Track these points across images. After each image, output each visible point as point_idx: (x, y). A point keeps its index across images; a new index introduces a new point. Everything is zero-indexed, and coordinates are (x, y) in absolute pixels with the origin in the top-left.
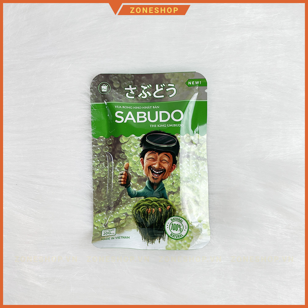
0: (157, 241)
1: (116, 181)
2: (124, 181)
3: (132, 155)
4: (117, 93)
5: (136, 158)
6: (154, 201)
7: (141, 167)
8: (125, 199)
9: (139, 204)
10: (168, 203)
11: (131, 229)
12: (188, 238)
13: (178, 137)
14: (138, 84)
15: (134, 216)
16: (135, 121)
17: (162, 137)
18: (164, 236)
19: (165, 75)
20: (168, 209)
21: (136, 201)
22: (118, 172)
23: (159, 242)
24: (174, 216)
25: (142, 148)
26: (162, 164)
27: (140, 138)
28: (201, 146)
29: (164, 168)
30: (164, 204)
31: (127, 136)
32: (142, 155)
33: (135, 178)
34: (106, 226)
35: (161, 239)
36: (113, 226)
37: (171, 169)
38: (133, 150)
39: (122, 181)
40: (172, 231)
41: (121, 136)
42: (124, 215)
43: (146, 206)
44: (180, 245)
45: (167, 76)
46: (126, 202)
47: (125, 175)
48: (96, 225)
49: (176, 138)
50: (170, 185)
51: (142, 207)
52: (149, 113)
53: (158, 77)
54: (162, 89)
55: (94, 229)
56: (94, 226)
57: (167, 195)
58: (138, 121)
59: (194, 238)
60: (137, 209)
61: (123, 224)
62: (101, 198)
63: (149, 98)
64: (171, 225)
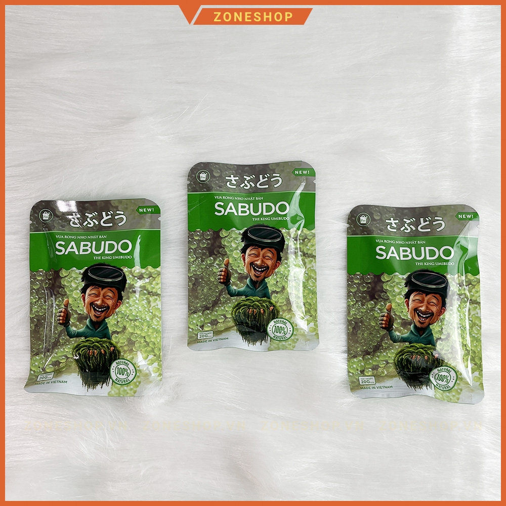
0: (99, 386)
2: (63, 320)
3: (72, 291)
4: (60, 221)
5: (77, 294)
6: (96, 342)
7: (82, 304)
8: (63, 339)
9: (79, 345)
10: (111, 344)
11: (71, 373)
12: (136, 383)
14: (82, 212)
16: (77, 253)
17: (106, 270)
18: (108, 381)
19: (112, 202)
20: (112, 350)
21: (76, 342)
22: (56, 309)
23: (102, 387)
24: (119, 359)
25: (83, 282)
27: (82, 271)
28: (155, 280)
30: (106, 345)
31: (67, 270)
32: (84, 291)
33: (75, 316)
34: (44, 369)
35: (105, 385)
36: (52, 369)
37: (116, 306)
38: (74, 285)
39: (61, 320)
40: (118, 375)
41: (61, 269)
42: (63, 357)
43: (87, 347)
44: (125, 391)
45: (114, 203)
46: (65, 343)
47: (64, 312)
48: (33, 369)
49: (122, 272)
50: (115, 324)
51: (82, 349)
52: (94, 243)
53: (103, 204)
55: (30, 374)
56: (31, 370)
57: (111, 335)
58: (81, 253)
59: (141, 383)
60: (77, 351)
61: (64, 367)
62: (39, 339)
63: (96, 227)
64: (117, 369)
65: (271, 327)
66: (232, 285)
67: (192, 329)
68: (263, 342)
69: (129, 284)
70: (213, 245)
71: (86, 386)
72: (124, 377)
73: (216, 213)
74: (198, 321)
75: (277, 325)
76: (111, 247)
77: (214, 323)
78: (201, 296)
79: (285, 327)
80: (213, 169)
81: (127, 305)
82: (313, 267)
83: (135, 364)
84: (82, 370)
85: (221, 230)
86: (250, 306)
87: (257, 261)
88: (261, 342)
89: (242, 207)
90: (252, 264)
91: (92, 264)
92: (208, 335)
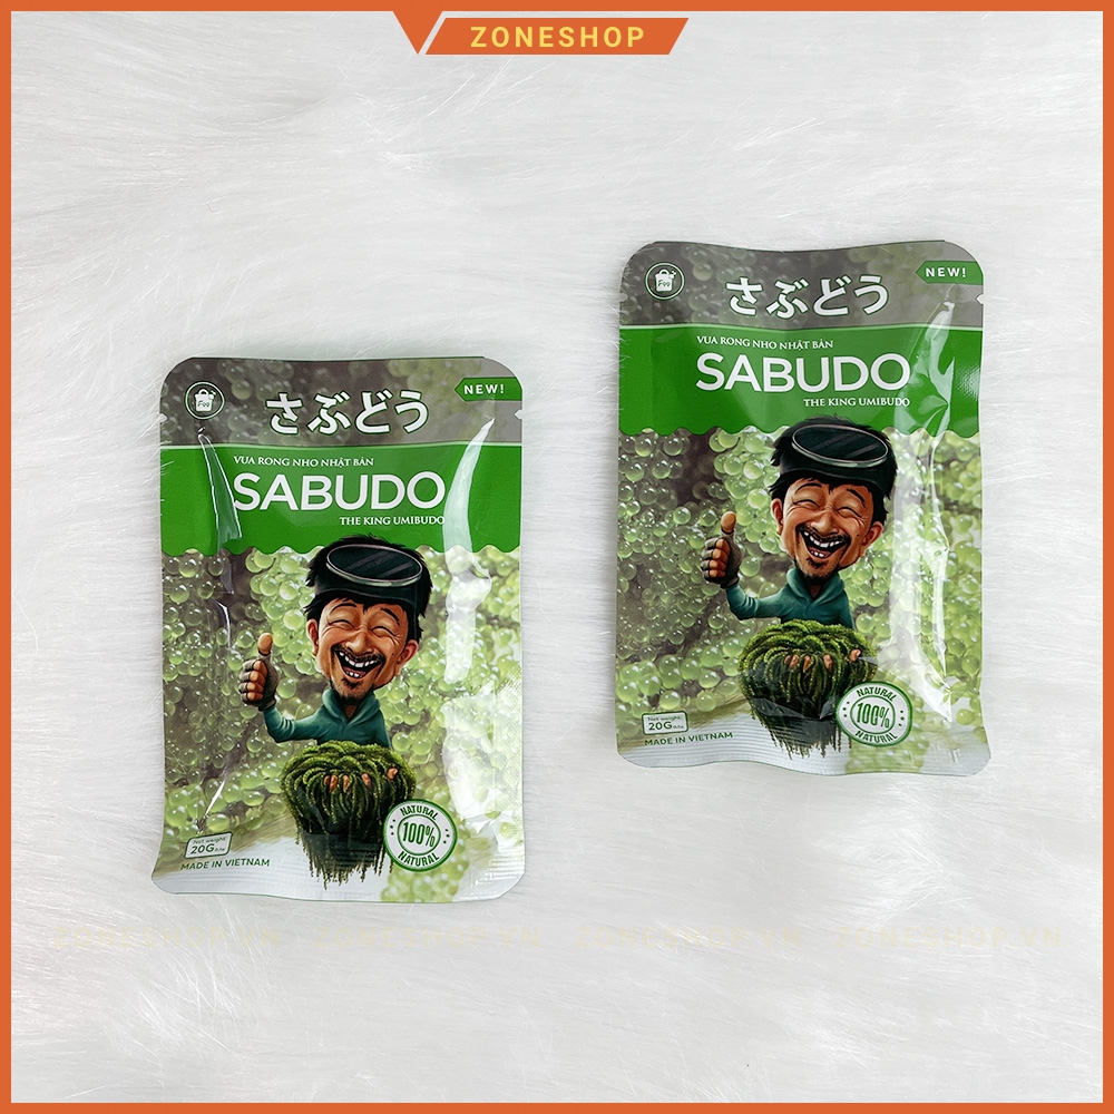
0: (355, 874)
1: (234, 691)
2: (255, 691)
3: (281, 612)
4: (244, 417)
5: (296, 620)
6: (348, 754)
8: (257, 744)
9: (302, 760)
10: (390, 759)
11: (278, 836)
12: (454, 866)
13: (428, 556)
14: (305, 391)
15: (288, 796)
16: (293, 506)
17: (376, 555)
18: (380, 860)
19: (390, 365)
20: (391, 777)
21: (292, 751)
22: (238, 661)
23: (363, 877)
24: (409, 799)
25: (313, 588)
26: (374, 639)
27: (309, 557)
28: (504, 583)
29: (380, 651)
30: (377, 763)
31: (267, 552)
32: (314, 612)
33: (290, 681)
34: (202, 824)
35: (370, 870)
36: (225, 826)
37: (404, 654)
38: (286, 596)
39: (251, 691)
40: (406, 844)
41: (249, 551)
42: (257, 793)
43: (323, 767)
44: (425, 887)
45: (397, 368)
46: (262, 754)
47: (259, 671)
48: (173, 823)
49: (420, 561)
50: (399, 705)
51: (310, 771)
52: (340, 479)
53: (366, 371)
54: (382, 406)
55: (165, 835)
56: (167, 826)
57: (388, 734)
58: (305, 506)
59: (471, 867)
60: (295, 777)
61: (256, 821)
62: (187, 741)
63: (342, 434)
64: (403, 827)
65: (849, 707)
66: (744, 587)
67: (627, 705)
68: (829, 747)
69: (437, 593)
70: (688, 473)
71: (321, 874)
72: (423, 848)
73: (700, 384)
74: (642, 682)
75: (865, 702)
76: (388, 492)
77: (689, 689)
78: (653, 613)
79: (887, 706)
80: (692, 262)
81: (433, 652)
82: (972, 541)
83: (455, 813)
84: (306, 828)
85: (713, 431)
86: (793, 645)
87: (817, 519)
88: (823, 748)
89: (774, 368)
90: (801, 528)
91: (337, 539)
92: (673, 723)
